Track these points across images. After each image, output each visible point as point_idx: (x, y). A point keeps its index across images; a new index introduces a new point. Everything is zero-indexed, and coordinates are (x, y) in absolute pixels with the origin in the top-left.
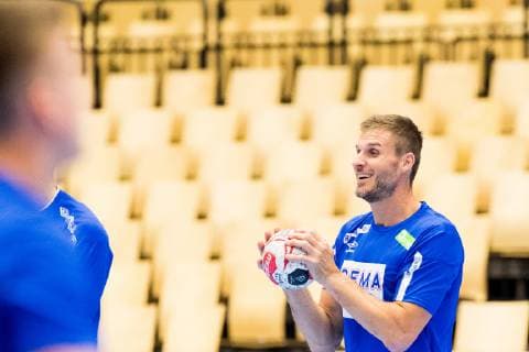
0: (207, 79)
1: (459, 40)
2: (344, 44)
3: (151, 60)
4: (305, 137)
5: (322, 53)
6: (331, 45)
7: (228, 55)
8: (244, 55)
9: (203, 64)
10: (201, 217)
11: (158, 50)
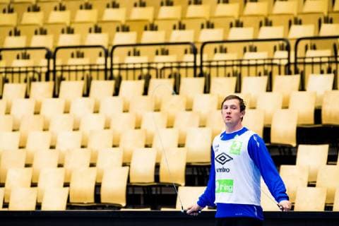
0: (50, 85)
1: (164, 68)
2: (112, 69)
3: (23, 76)
4: (96, 112)
5: (102, 74)
6: (106, 70)
7: (59, 74)
8: (66, 75)
9: (47, 79)
10: (52, 147)
11: (27, 72)
